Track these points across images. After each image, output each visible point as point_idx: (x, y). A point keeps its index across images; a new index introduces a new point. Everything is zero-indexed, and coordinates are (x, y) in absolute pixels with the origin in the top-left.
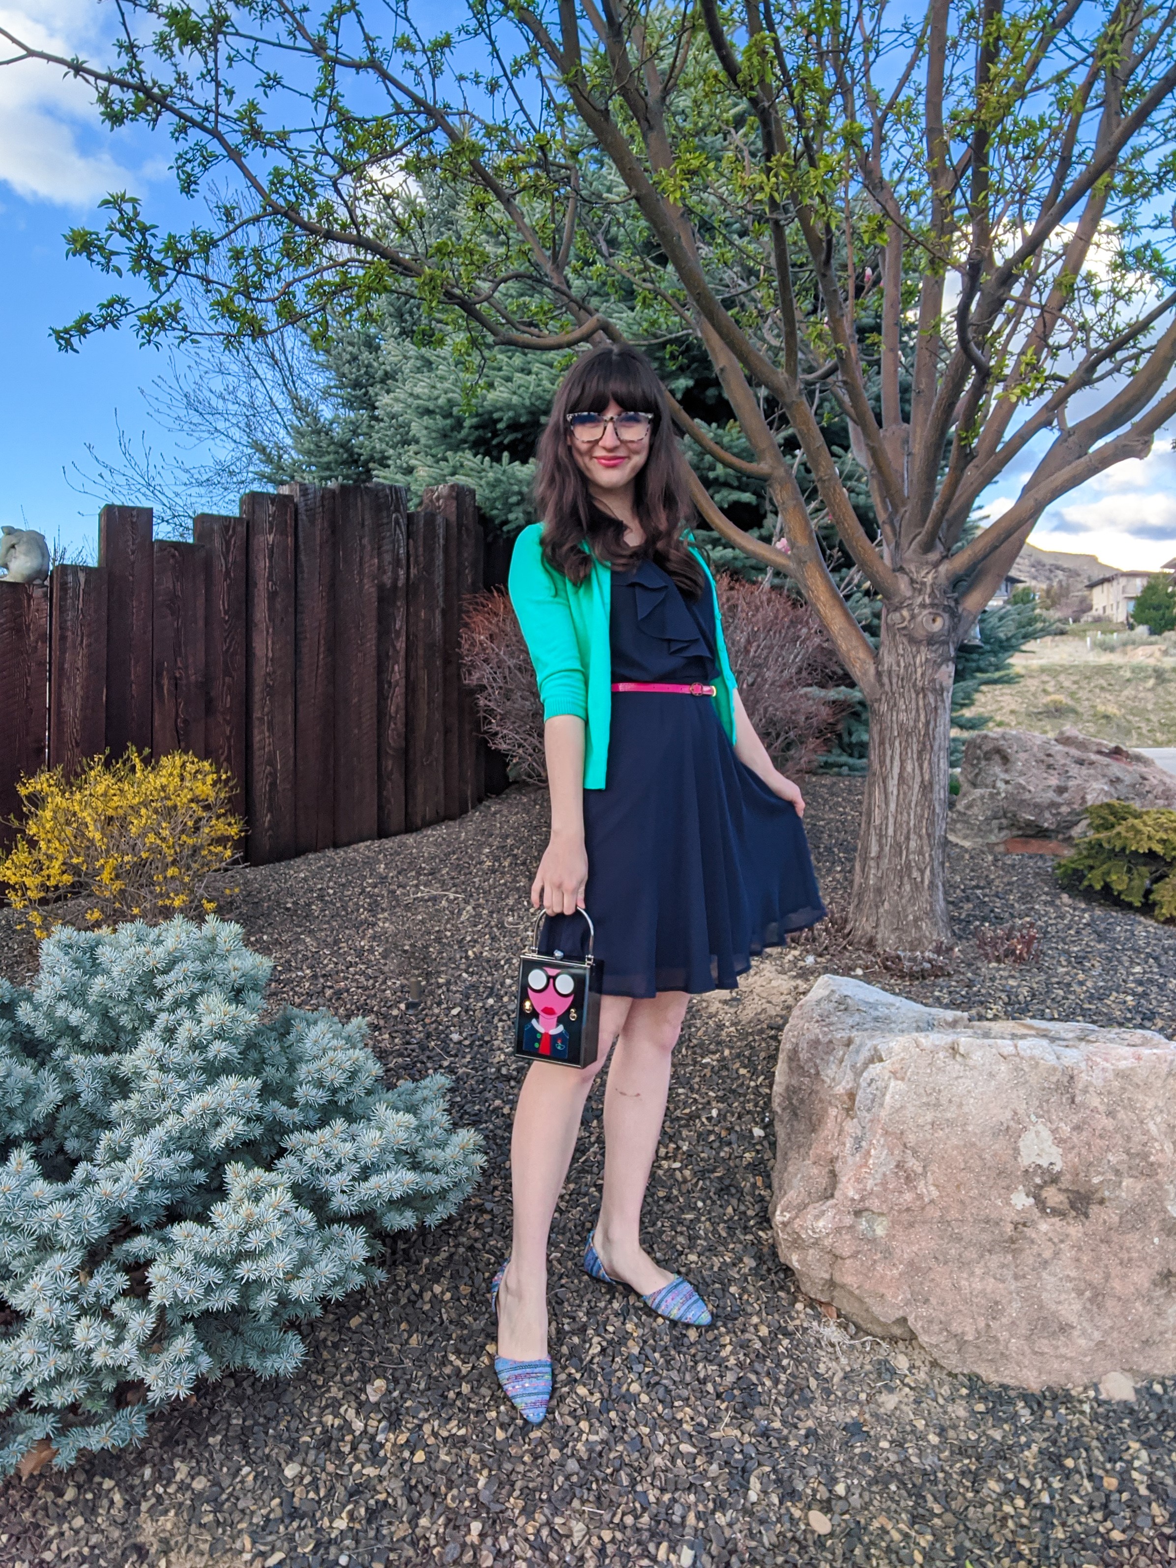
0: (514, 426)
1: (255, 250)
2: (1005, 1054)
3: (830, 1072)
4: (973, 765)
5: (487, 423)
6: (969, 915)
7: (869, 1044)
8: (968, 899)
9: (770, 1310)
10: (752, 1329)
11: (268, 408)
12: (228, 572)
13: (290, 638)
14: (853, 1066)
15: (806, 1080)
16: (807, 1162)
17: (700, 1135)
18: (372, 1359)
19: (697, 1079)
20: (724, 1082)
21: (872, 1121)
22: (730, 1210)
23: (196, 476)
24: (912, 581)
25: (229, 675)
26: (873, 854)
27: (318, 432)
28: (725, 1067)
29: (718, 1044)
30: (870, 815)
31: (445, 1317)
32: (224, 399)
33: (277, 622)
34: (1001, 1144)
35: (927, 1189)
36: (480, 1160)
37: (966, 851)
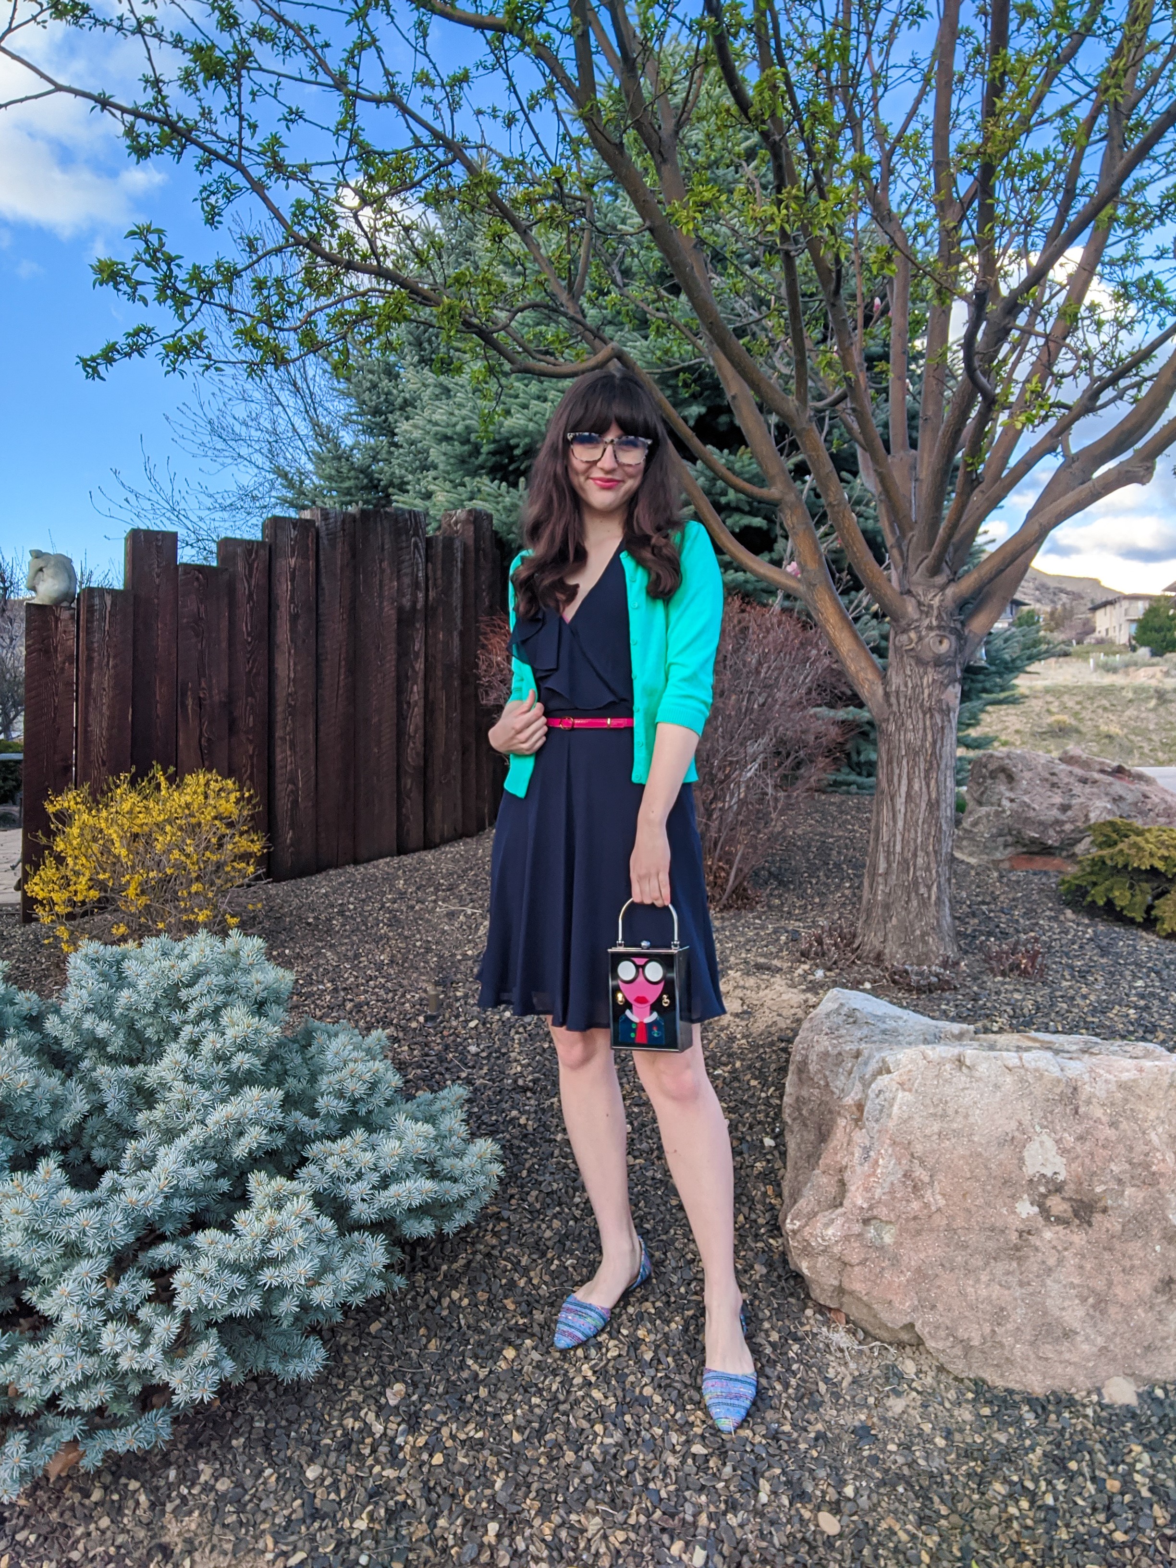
1: (278, 280)
2: (1011, 1066)
3: (839, 1083)
4: (978, 784)
5: (504, 449)
6: (975, 930)
7: (878, 1056)
8: (974, 915)
9: (780, 1316)
11: (290, 434)
12: (251, 595)
13: (311, 659)
14: (862, 1078)
15: (816, 1091)
16: (817, 1172)
18: (391, 1363)
20: (735, 1093)
21: (880, 1131)
23: (220, 501)
24: (920, 604)
25: (253, 695)
26: (881, 871)
27: (339, 458)
28: (736, 1079)
29: (730, 1055)
30: (877, 831)
31: (463, 1322)
32: (247, 425)
33: (299, 643)
34: (1006, 1154)
35: (935, 1198)
36: (497, 1169)
37: (972, 867)
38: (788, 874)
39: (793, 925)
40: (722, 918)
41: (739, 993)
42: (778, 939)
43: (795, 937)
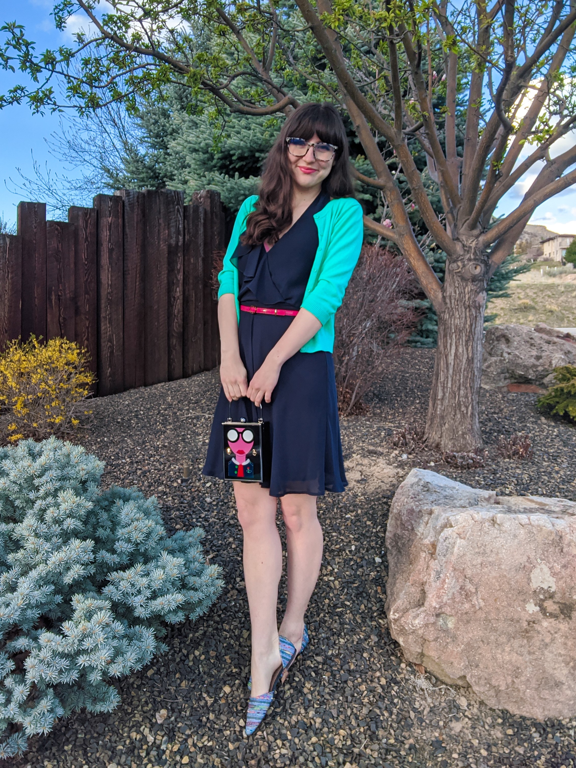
0: (241, 158)
1: (96, 59)
2: (523, 523)
3: (421, 529)
4: (490, 344)
5: (227, 156)
6: (491, 430)
7: (444, 515)
8: (490, 421)
9: (386, 668)
10: (376, 680)
11: (112, 149)
12: (87, 238)
13: (121, 274)
14: (434, 528)
15: (406, 532)
16: (408, 584)
17: (345, 560)
18: (159, 696)
19: (343, 527)
20: (358, 529)
21: (446, 562)
22: (363, 607)
23: (74, 185)
24: (464, 246)
25: (88, 294)
26: (439, 397)
27: (137, 161)
28: (359, 520)
29: (354, 506)
30: (437, 375)
31: (201, 670)
32: (89, 144)
33: (114, 265)
34: (520, 576)
35: (478, 601)
36: (221, 583)
37: (487, 391)
38: (384, 395)
39: (389, 425)
40: (348, 420)
41: (359, 468)
42: (380, 435)
43: (389, 433)
